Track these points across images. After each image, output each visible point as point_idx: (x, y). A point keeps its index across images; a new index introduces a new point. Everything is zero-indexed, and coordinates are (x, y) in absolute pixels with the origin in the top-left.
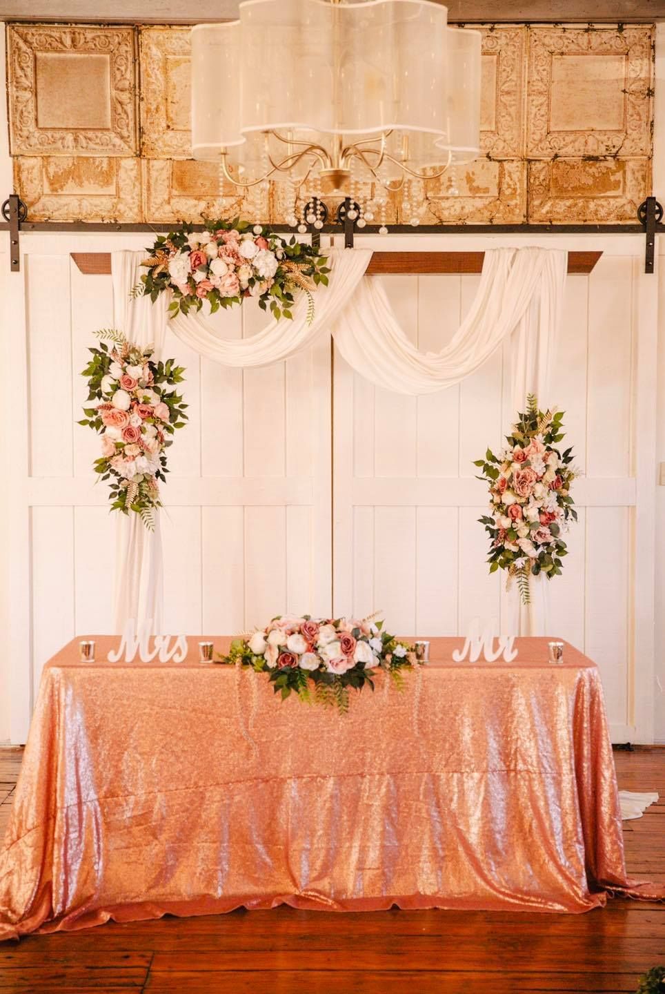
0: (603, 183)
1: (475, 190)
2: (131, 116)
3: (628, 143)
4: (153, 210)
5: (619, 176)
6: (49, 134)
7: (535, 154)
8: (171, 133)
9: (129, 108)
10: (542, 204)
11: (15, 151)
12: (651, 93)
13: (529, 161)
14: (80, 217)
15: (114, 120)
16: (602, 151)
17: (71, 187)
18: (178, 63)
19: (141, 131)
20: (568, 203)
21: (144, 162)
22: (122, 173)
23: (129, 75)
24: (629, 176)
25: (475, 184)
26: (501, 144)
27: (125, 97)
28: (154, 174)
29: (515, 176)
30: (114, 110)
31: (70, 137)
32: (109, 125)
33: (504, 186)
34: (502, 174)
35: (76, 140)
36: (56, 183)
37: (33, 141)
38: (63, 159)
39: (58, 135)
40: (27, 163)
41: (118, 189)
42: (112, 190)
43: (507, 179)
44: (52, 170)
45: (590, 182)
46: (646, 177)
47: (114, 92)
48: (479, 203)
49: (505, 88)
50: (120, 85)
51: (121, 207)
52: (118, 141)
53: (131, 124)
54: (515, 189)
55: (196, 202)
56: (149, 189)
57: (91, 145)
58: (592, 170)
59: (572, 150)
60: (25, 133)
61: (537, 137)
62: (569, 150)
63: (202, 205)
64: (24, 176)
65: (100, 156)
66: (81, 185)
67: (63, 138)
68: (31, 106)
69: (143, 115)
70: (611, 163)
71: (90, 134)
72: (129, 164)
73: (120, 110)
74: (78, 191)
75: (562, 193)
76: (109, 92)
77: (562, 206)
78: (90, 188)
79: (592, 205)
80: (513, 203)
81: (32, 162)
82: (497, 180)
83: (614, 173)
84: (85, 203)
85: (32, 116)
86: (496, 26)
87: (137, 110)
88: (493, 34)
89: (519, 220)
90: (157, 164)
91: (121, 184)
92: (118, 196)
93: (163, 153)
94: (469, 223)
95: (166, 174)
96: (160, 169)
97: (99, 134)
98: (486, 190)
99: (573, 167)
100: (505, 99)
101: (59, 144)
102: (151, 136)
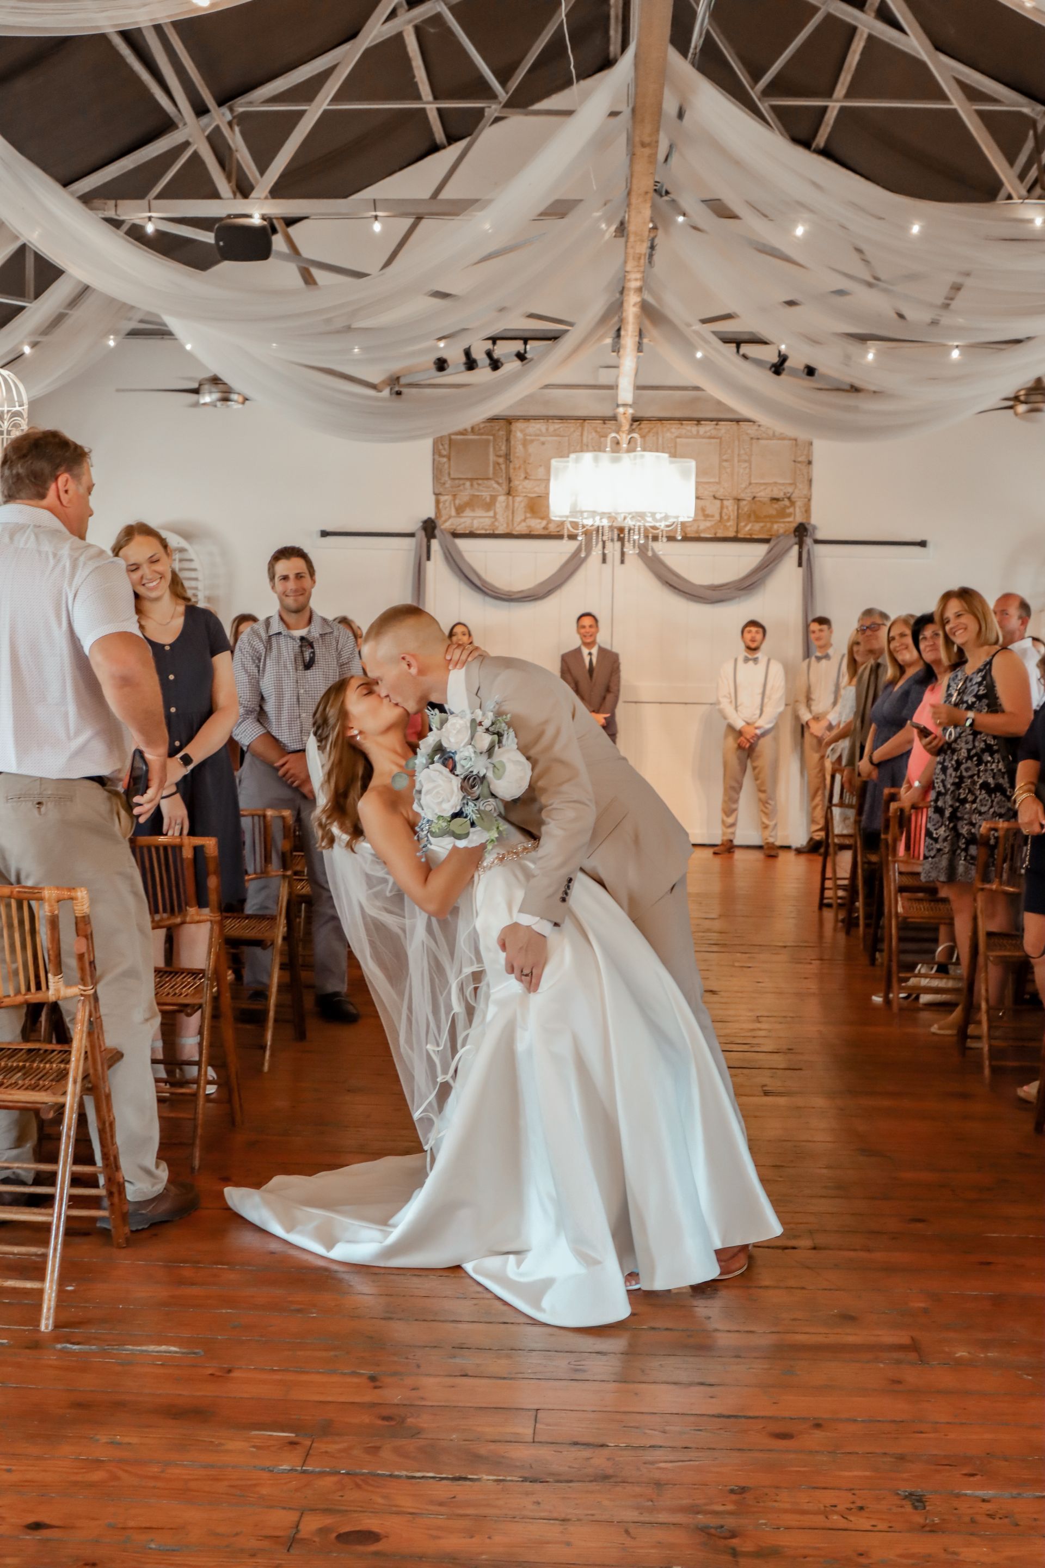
0: (782, 514)
1: (706, 516)
2: (504, 471)
3: (797, 491)
4: (515, 525)
5: (791, 510)
6: (457, 482)
7: (742, 496)
8: (527, 481)
9: (503, 467)
10: (746, 525)
11: (437, 492)
12: (810, 463)
13: (739, 500)
14: (472, 529)
15: (494, 473)
16: (781, 495)
17: (468, 513)
18: (532, 441)
19: (510, 480)
20: (762, 524)
21: (510, 498)
22: (498, 505)
23: (503, 448)
24: (798, 510)
25: (707, 513)
26: (722, 490)
27: (501, 460)
28: (516, 505)
29: (730, 509)
30: (494, 468)
31: (468, 484)
32: (491, 476)
33: (724, 514)
34: (722, 507)
35: (472, 485)
36: (460, 510)
37: (447, 485)
38: (464, 496)
39: (461, 482)
40: (442, 498)
41: (495, 513)
42: (491, 514)
43: (725, 510)
44: (457, 502)
45: (774, 513)
46: (807, 511)
47: (495, 458)
48: (708, 524)
49: (725, 457)
50: (498, 453)
51: (496, 524)
52: (495, 486)
53: (504, 476)
54: (730, 517)
55: (540, 521)
56: (513, 513)
57: (481, 488)
58: (776, 506)
59: (764, 494)
60: (442, 481)
61: (743, 486)
62: (762, 494)
63: (544, 523)
64: (441, 505)
65: (486, 495)
66: (473, 510)
67: (464, 484)
68: (446, 466)
69: (511, 471)
70: (787, 502)
71: (480, 482)
72: (502, 498)
73: (498, 468)
74: (471, 514)
75: (758, 519)
76: (492, 458)
77: (757, 526)
78: (480, 513)
79: (775, 526)
80: (728, 524)
81: (446, 497)
82: (719, 511)
83: (789, 507)
84: (475, 522)
85: (447, 472)
86: (720, 423)
87: (507, 468)
88: (718, 427)
89: (731, 534)
90: (518, 499)
91: (497, 510)
92: (495, 517)
93: (522, 492)
94: (703, 535)
95: (523, 505)
96: (520, 502)
97: (485, 482)
98: (713, 516)
99: (764, 504)
100: (725, 464)
101: (462, 488)
102: (516, 483)
